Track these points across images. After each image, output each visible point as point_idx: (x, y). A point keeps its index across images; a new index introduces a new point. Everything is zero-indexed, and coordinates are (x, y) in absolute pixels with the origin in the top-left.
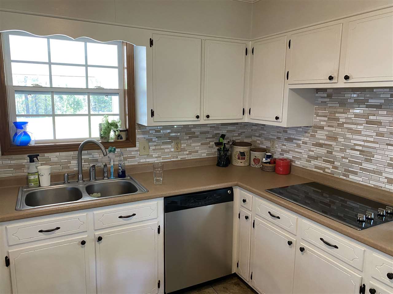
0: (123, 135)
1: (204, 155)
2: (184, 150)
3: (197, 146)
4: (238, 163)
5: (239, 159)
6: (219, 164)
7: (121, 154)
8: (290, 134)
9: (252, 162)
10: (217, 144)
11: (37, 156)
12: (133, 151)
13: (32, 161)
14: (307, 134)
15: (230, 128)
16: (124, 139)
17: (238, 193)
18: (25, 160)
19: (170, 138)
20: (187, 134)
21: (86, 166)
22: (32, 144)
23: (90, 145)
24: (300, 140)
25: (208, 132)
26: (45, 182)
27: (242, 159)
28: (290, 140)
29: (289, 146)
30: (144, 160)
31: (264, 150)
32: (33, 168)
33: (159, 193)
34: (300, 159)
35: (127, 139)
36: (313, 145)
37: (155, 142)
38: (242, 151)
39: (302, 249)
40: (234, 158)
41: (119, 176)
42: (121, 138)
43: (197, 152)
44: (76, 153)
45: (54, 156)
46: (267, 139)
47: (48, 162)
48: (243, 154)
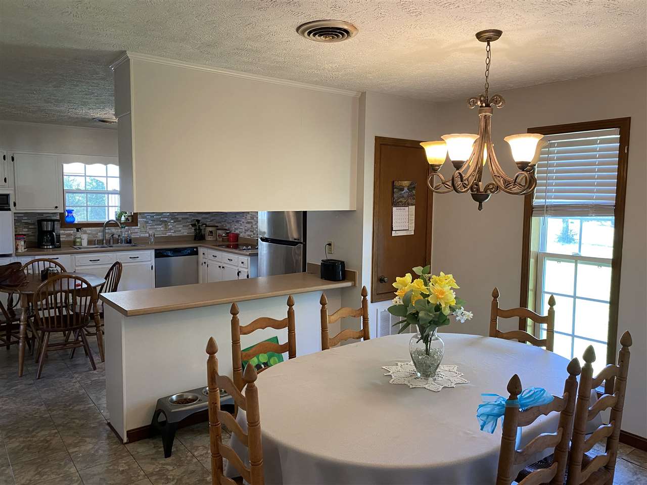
0: (130, 218)
1: (185, 234)
2: (171, 229)
3: (180, 227)
4: (209, 238)
5: (209, 235)
6: (195, 240)
7: (129, 229)
8: (238, 218)
9: (218, 238)
10: (193, 225)
11: (80, 229)
12: (136, 229)
13: (78, 231)
14: (244, 218)
15: (204, 216)
16: (130, 221)
18: (72, 231)
19: (161, 221)
20: (172, 219)
21: (108, 237)
22: (76, 222)
23: (109, 224)
24: (241, 221)
25: (188, 218)
26: (85, 243)
27: (211, 235)
28: (238, 222)
29: (238, 225)
30: (144, 235)
31: (226, 230)
32: (79, 234)
33: (151, 247)
34: (242, 232)
35: (132, 221)
36: (247, 223)
37: (150, 223)
38: (211, 230)
39: (223, 267)
40: (206, 235)
41: (127, 243)
42: (129, 221)
43: (180, 231)
44: (102, 228)
45: (89, 230)
46: (228, 223)
47: (85, 233)
48: (211, 232)
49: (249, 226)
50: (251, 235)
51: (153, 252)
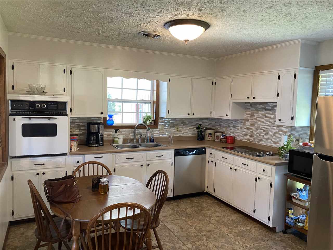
0: (153, 122)
1: (190, 135)
2: (180, 131)
3: (187, 130)
4: (208, 139)
5: (208, 136)
6: (198, 139)
7: (153, 131)
8: (234, 124)
9: (215, 139)
10: (198, 128)
11: (118, 130)
12: (157, 130)
13: (116, 132)
14: (242, 124)
15: (204, 121)
16: (153, 124)
17: (208, 151)
18: (112, 132)
19: (174, 125)
20: (182, 123)
21: (138, 136)
22: (114, 125)
23: (139, 127)
24: (239, 127)
25: (193, 123)
26: (121, 142)
27: (210, 137)
28: (234, 127)
29: (234, 130)
30: (162, 135)
31: (222, 132)
32: (116, 135)
34: (239, 136)
35: (154, 124)
36: (245, 129)
37: (167, 126)
38: (210, 132)
39: (235, 170)
40: (206, 136)
41: (151, 141)
42: (152, 124)
43: (187, 132)
44: (133, 130)
45: (123, 131)
46: (224, 127)
47: (121, 133)
48: (210, 134)
49: (249, 131)
50: (251, 139)
51: (173, 152)
